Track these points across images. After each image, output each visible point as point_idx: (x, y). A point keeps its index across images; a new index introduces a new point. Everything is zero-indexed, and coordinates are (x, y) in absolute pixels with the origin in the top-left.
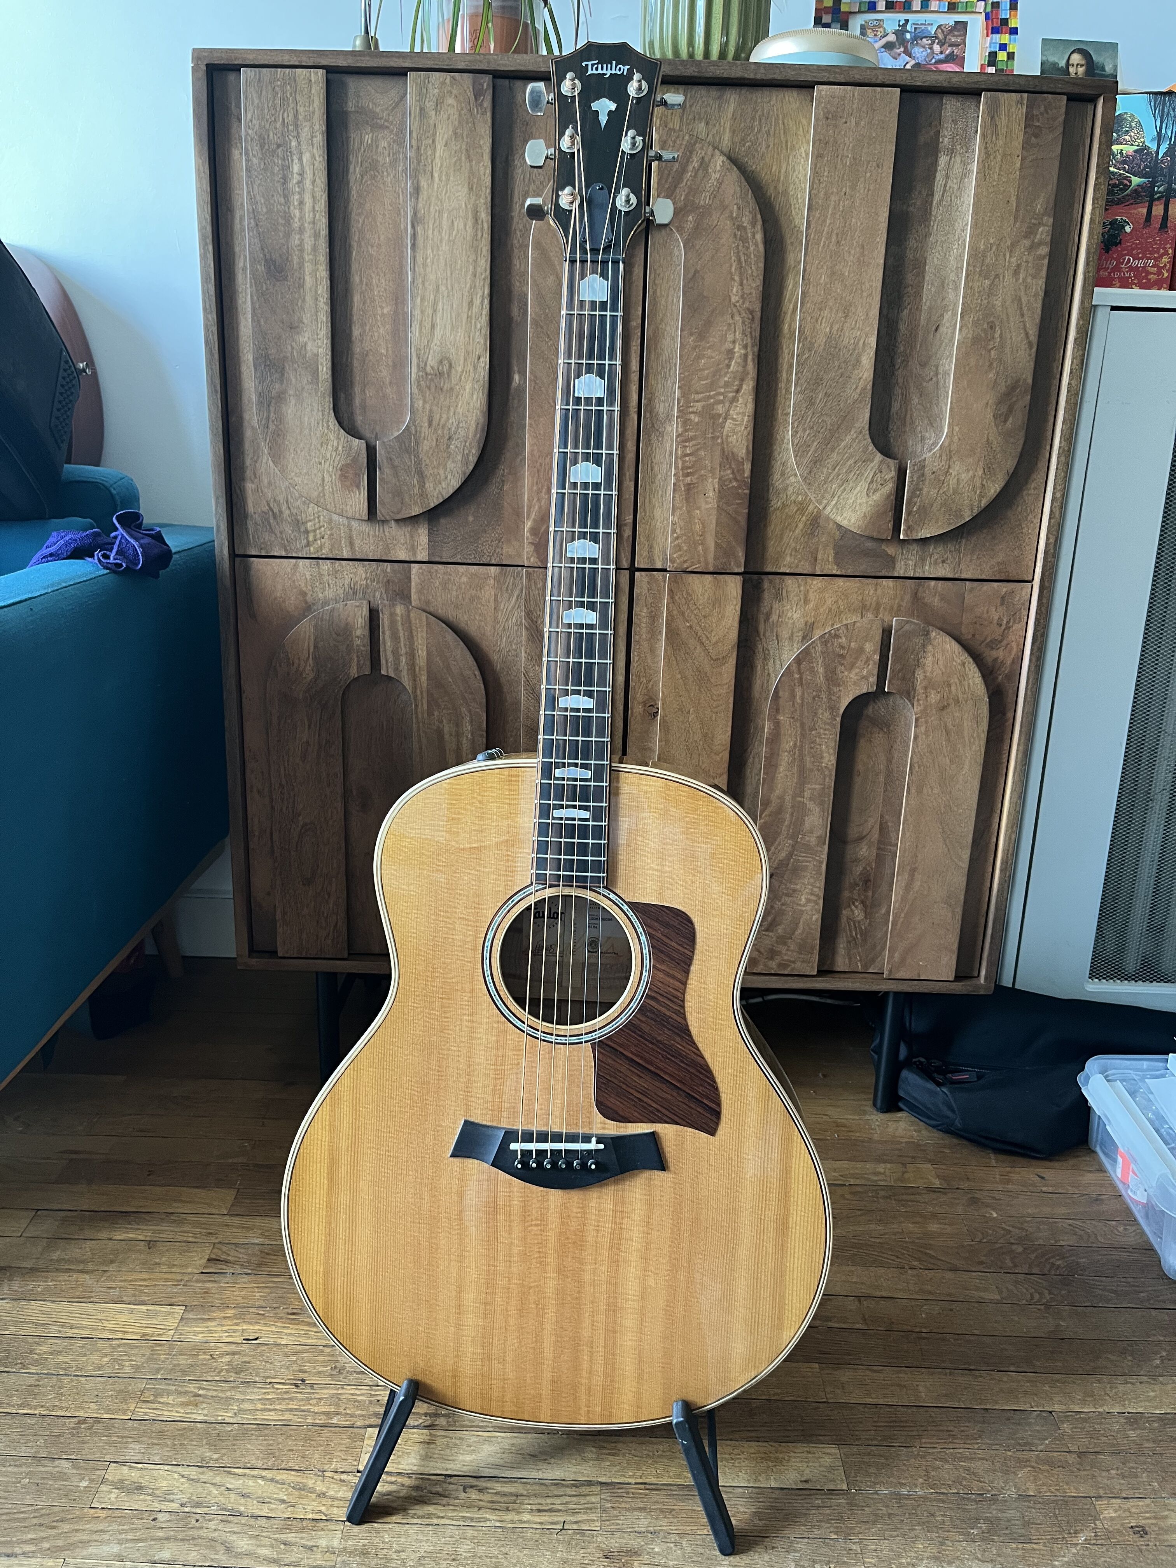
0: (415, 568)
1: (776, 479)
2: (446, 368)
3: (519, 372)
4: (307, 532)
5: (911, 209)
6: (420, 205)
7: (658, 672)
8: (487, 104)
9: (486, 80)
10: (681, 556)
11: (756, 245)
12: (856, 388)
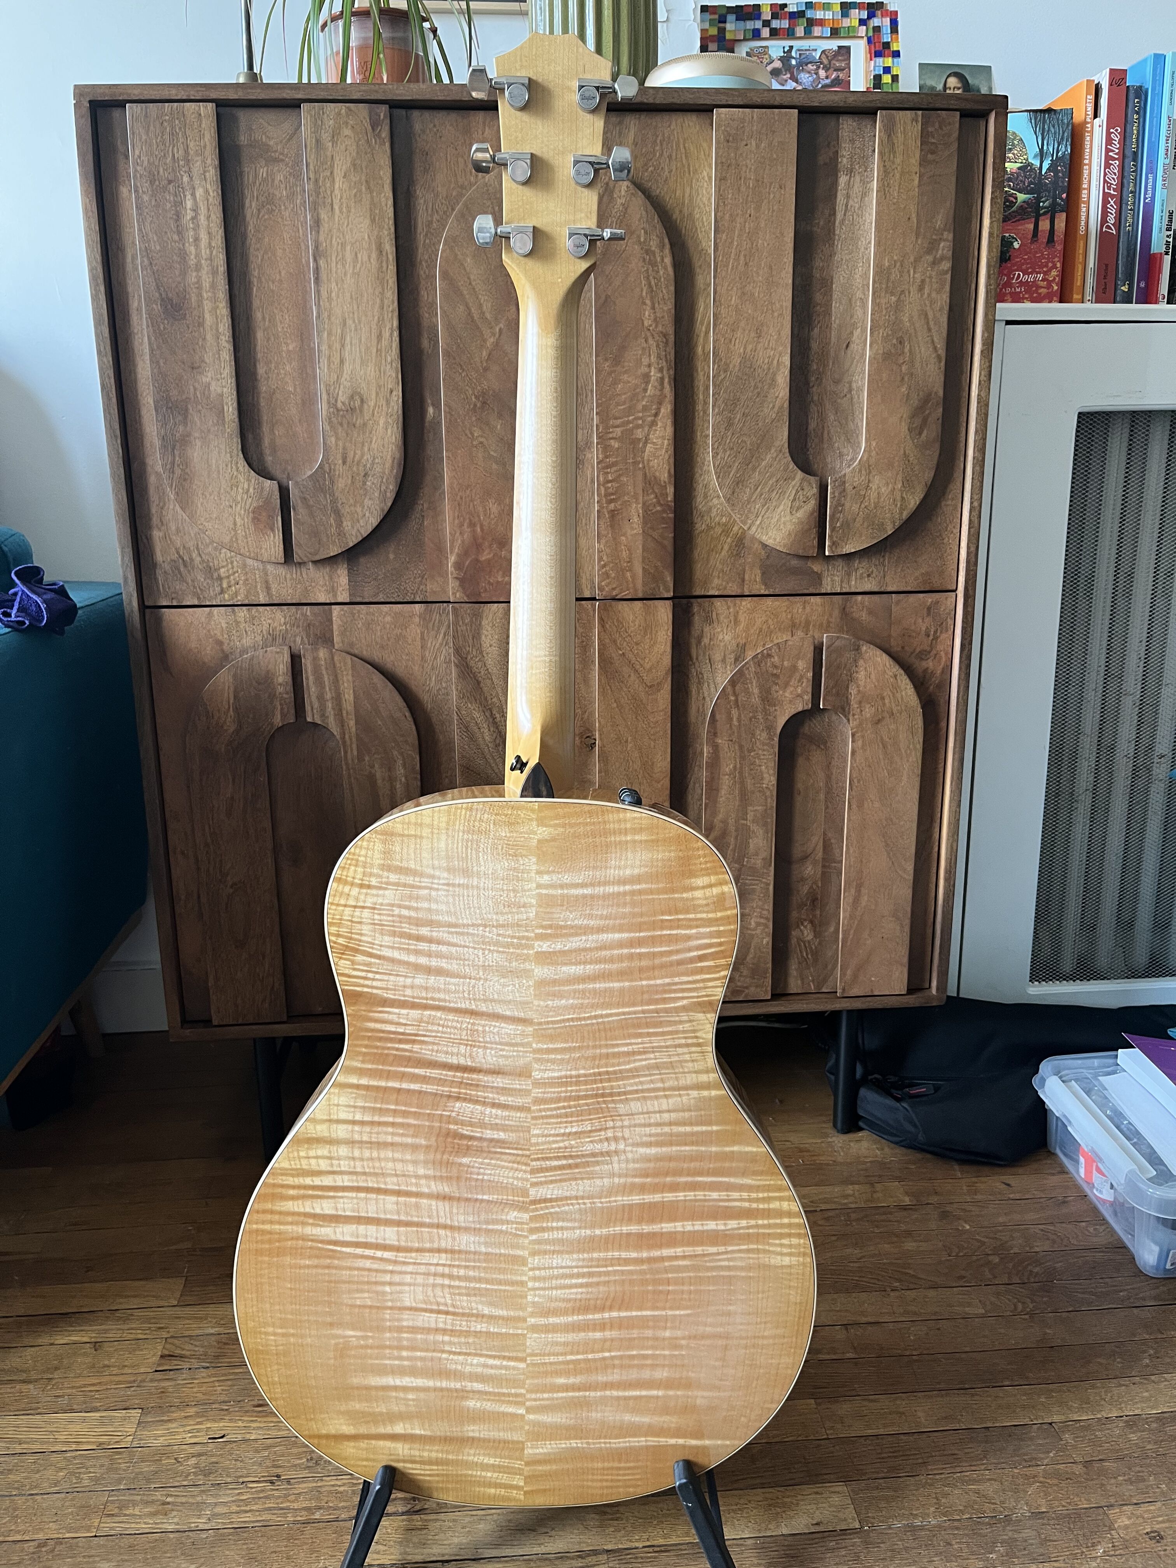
0: (336, 609)
1: (700, 503)
2: (358, 403)
3: (433, 405)
4: (220, 579)
5: (815, 229)
6: (322, 238)
7: (592, 703)
8: (385, 133)
9: (383, 110)
10: (609, 584)
11: (665, 268)
12: (774, 407)
